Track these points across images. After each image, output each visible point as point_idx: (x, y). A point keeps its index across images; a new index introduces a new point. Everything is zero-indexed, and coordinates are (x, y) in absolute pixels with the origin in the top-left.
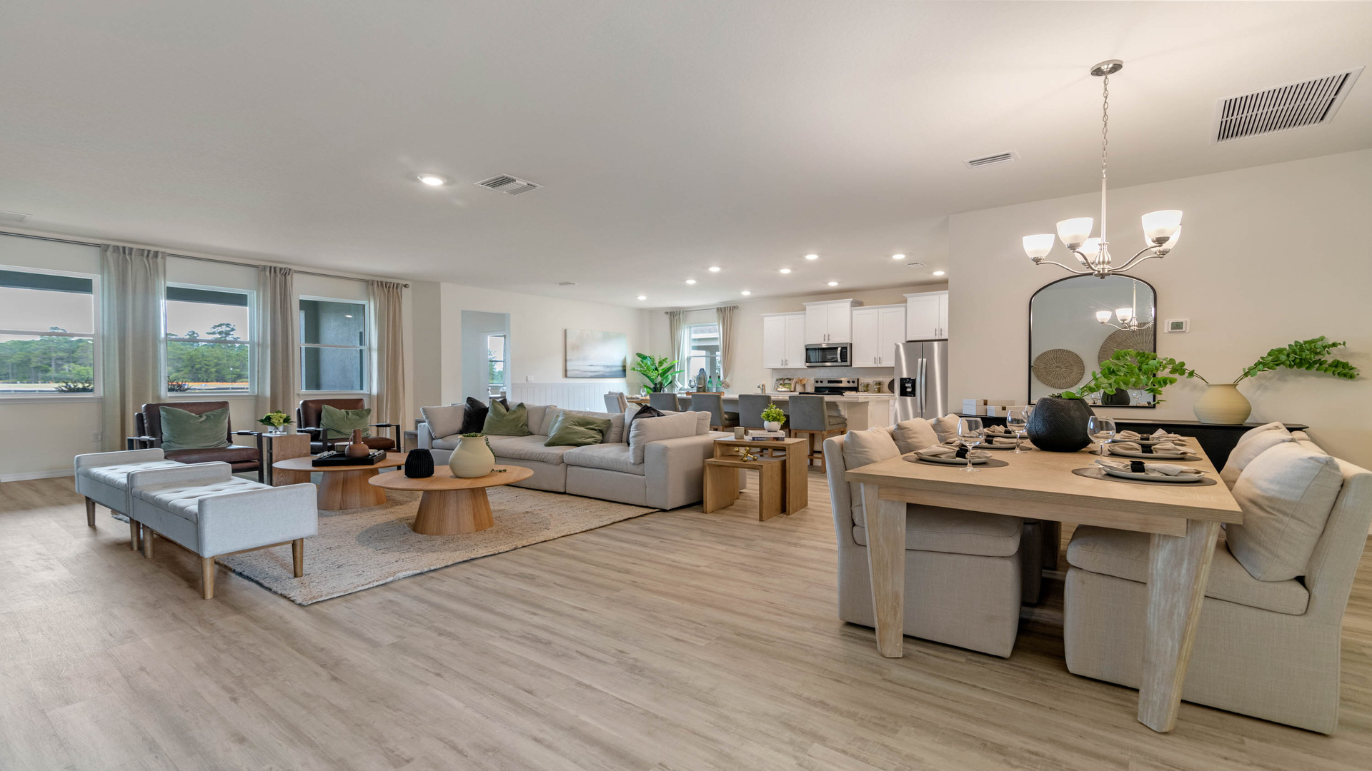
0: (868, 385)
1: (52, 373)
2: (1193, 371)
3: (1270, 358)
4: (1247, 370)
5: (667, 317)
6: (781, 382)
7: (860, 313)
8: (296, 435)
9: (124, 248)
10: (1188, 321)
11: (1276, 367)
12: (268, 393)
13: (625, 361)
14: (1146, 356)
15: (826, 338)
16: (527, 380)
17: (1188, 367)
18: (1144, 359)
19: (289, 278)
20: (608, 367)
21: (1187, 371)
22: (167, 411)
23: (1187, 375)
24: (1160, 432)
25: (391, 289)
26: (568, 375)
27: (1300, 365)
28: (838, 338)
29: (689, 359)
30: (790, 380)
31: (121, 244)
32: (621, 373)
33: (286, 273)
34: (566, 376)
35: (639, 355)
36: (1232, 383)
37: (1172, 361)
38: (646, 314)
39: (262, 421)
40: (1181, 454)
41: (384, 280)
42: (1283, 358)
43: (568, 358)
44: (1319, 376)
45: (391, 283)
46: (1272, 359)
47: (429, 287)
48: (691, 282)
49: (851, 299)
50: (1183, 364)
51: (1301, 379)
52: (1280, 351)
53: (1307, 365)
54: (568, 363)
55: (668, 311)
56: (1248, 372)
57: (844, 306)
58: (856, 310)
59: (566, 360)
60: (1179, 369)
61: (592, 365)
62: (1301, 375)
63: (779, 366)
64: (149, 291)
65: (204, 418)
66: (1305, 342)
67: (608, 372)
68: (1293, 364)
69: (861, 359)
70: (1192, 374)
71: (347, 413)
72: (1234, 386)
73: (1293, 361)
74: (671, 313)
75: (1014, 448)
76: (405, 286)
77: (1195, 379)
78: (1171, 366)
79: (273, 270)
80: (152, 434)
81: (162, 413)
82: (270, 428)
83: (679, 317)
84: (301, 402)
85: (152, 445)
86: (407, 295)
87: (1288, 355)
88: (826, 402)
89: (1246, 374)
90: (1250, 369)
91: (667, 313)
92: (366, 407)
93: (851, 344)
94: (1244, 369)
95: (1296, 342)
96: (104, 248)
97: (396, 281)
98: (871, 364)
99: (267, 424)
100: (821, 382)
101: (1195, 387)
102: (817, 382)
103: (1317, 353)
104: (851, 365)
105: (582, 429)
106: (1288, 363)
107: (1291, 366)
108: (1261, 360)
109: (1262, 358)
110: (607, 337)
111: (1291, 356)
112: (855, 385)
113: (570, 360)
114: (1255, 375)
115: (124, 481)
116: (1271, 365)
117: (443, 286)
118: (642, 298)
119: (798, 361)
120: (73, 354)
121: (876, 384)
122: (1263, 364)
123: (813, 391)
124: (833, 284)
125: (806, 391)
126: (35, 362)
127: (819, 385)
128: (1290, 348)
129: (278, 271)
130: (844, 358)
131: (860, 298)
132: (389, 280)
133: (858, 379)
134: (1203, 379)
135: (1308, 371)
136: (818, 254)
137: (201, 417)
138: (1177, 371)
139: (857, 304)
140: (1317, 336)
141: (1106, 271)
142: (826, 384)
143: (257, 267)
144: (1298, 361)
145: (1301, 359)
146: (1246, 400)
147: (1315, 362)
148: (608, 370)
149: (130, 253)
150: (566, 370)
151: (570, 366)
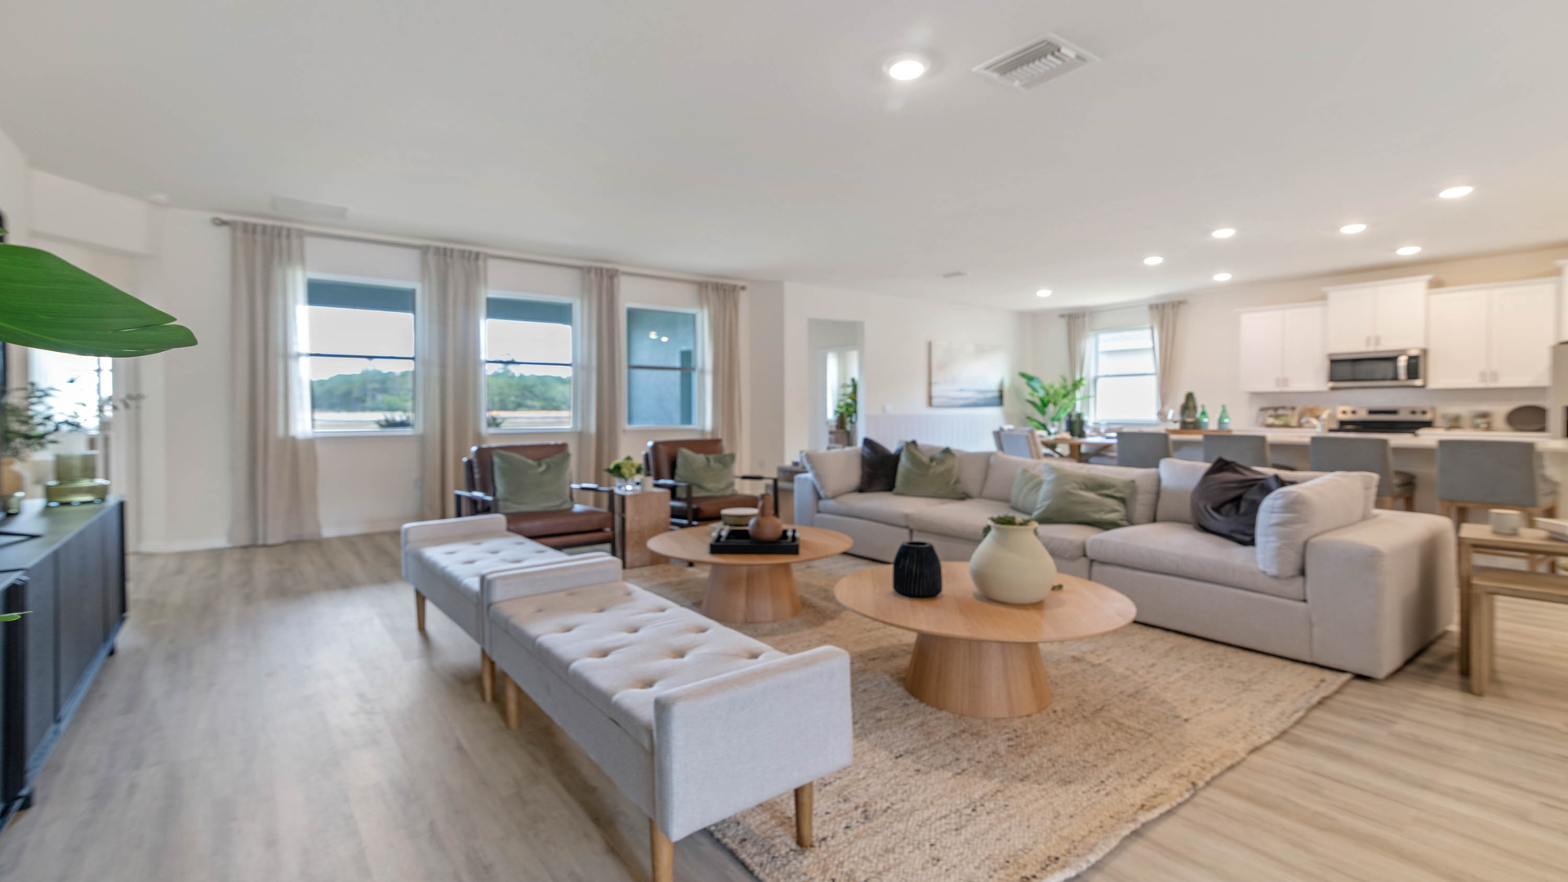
1: (369, 403)
8: (652, 493)
9: (445, 249)
12: (593, 429)
13: (1002, 384)
15: (1374, 341)
16: (885, 410)
19: (615, 280)
20: (981, 391)
22: (501, 457)
25: (727, 293)
26: (933, 404)
28: (1402, 342)
29: (1095, 380)
31: (442, 245)
32: (997, 401)
33: (612, 275)
34: (930, 405)
35: (1023, 375)
38: (1032, 319)
39: (610, 471)
43: (932, 381)
47: (771, 287)
48: (1153, 261)
49: (1428, 277)
54: (933, 388)
57: (1414, 289)
59: (930, 384)
61: (961, 390)
63: (1269, 388)
64: (469, 303)
65: (543, 468)
67: (981, 399)
71: (708, 460)
74: (1072, 316)
79: (600, 272)
80: (484, 490)
81: (496, 460)
82: (617, 481)
83: (1083, 322)
84: (650, 444)
85: (487, 509)
86: (744, 299)
91: (1062, 316)
92: (727, 451)
93: (1426, 352)
96: (424, 250)
98: (1472, 383)
99: (615, 476)
104: (1427, 385)
105: (1091, 495)
110: (981, 351)
112: (1427, 418)
113: (935, 384)
115: (474, 584)
117: (787, 285)
118: (1044, 293)
119: (1312, 379)
120: (384, 384)
124: (1408, 251)
126: (356, 393)
130: (1411, 373)
133: (1436, 409)
137: (540, 465)
139: (1445, 284)
143: (580, 268)
148: (981, 396)
149: (451, 256)
150: (930, 397)
151: (936, 391)
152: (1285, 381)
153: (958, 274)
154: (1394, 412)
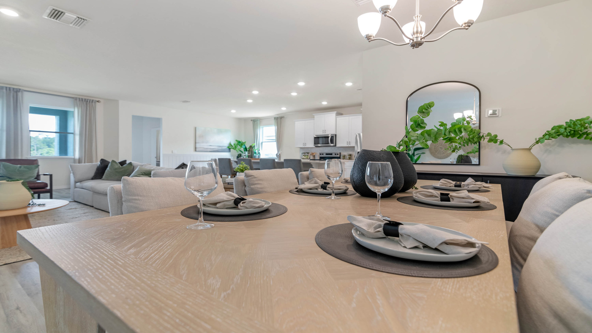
0: (344, 156)
2: (503, 140)
3: (553, 131)
4: (538, 140)
5: (252, 122)
6: (304, 154)
7: (341, 119)
10: (500, 109)
11: (557, 136)
13: (230, 144)
14: (473, 131)
15: (324, 132)
16: (172, 152)
17: (500, 138)
18: (472, 133)
20: (220, 146)
21: (499, 141)
23: (498, 143)
24: (470, 180)
25: (88, 103)
26: (197, 150)
27: (573, 135)
28: (330, 132)
29: (262, 143)
30: (308, 153)
32: (228, 150)
33: (19, 91)
34: (196, 151)
35: (237, 141)
36: (528, 147)
37: (489, 134)
38: (242, 121)
40: (474, 202)
41: (84, 98)
42: (562, 130)
43: (197, 142)
44: (586, 143)
45: (88, 99)
46: (555, 131)
47: (112, 103)
49: (336, 112)
50: (496, 136)
51: (574, 146)
52: (560, 127)
53: (579, 135)
54: (197, 144)
55: (253, 119)
56: (538, 141)
57: (331, 116)
58: (338, 117)
59: (196, 143)
60: (493, 139)
61: (211, 146)
62: (574, 143)
63: (302, 146)
66: (577, 120)
67: (220, 149)
68: (569, 134)
69: (341, 143)
70: (502, 142)
72: (529, 149)
73: (569, 132)
74: (253, 120)
75: (330, 194)
76: (98, 101)
77: (504, 146)
78: (488, 137)
79: (8, 89)
83: (257, 123)
86: (99, 108)
87: (566, 129)
88: (303, 163)
89: (537, 142)
90: (540, 139)
93: (336, 135)
94: (536, 139)
95: (571, 120)
97: (92, 99)
98: (345, 145)
100: (323, 154)
101: (504, 152)
102: (321, 154)
103: (586, 128)
104: (336, 146)
106: (566, 134)
107: (567, 136)
108: (547, 133)
109: (548, 131)
110: (220, 132)
111: (568, 129)
112: (339, 156)
113: (198, 143)
114: (543, 142)
116: (554, 135)
117: (121, 102)
118: (233, 111)
119: (311, 144)
121: (349, 155)
122: (549, 135)
123: (319, 159)
124: (325, 103)
125: (315, 159)
127: (322, 156)
128: (566, 125)
129: (12, 89)
130: (332, 141)
131: (341, 111)
132: (87, 98)
133: (340, 153)
134: (509, 145)
135: (579, 140)
136: (305, 82)
138: (493, 140)
139: (339, 114)
140: (584, 117)
141: (419, 39)
142: (325, 155)
144: (572, 132)
145: (574, 131)
146: (537, 159)
147: (584, 134)
148: (220, 148)
150: (196, 148)
151: (198, 146)
152: (305, 144)
153: (187, 102)
154: (331, 154)
